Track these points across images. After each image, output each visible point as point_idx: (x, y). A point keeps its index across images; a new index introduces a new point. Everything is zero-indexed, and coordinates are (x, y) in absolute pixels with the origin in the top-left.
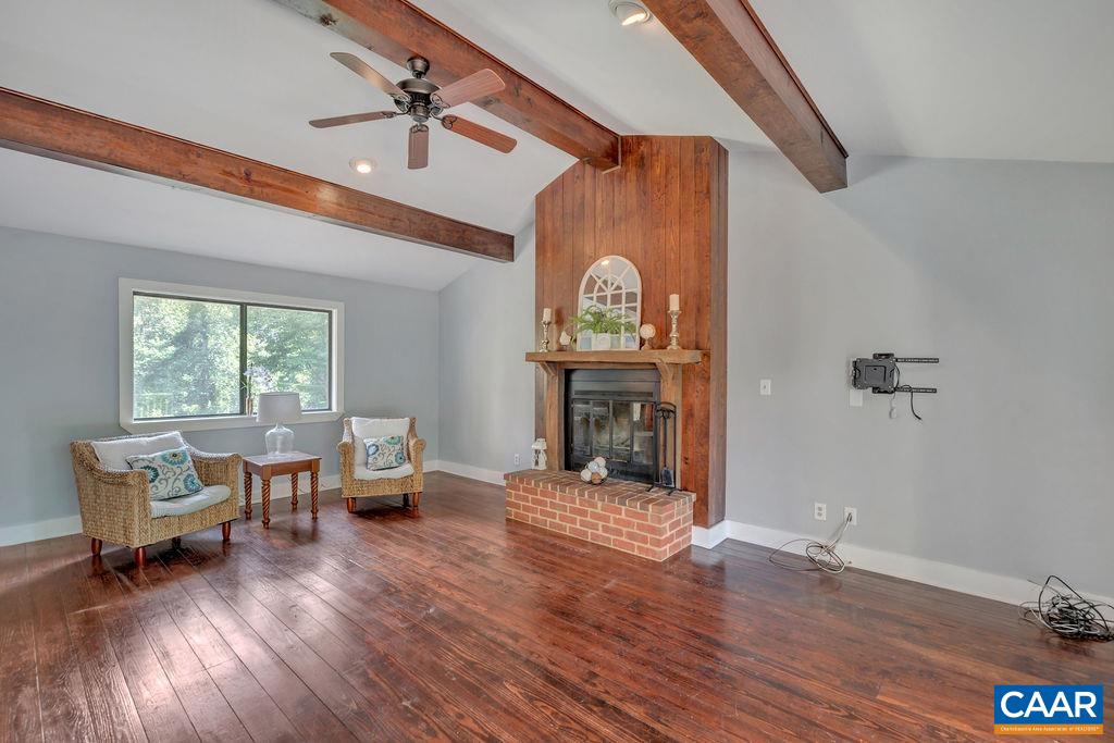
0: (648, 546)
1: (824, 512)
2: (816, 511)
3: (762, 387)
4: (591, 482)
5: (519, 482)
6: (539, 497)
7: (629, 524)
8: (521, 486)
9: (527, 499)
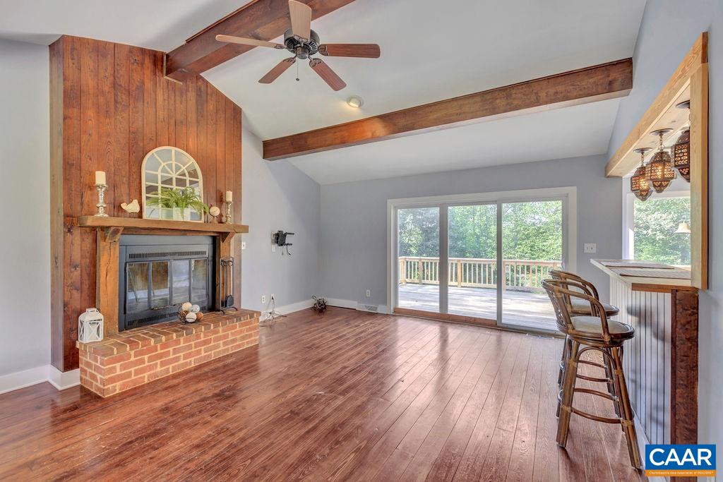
0: (252, 338)
1: (265, 299)
2: (263, 300)
3: (242, 245)
5: (131, 349)
6: (159, 351)
7: (241, 332)
8: (132, 353)
9: (142, 361)
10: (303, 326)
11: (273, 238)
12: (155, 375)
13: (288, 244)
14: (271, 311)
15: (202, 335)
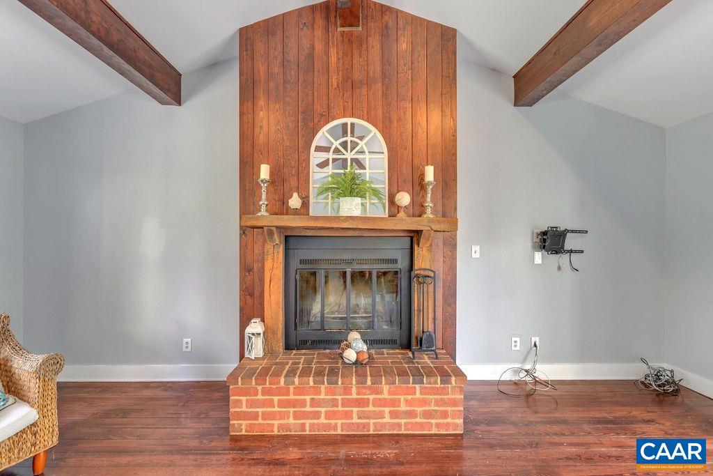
0: (449, 420)
1: (518, 344)
2: (513, 344)
3: (473, 252)
4: (356, 363)
5: (257, 384)
6: (292, 397)
7: (424, 402)
8: (260, 388)
9: (271, 404)
10: (586, 427)
11: (538, 240)
12: (287, 427)
13: (571, 251)
14: (528, 367)
15: (354, 390)
